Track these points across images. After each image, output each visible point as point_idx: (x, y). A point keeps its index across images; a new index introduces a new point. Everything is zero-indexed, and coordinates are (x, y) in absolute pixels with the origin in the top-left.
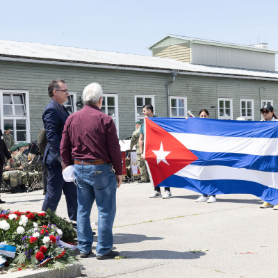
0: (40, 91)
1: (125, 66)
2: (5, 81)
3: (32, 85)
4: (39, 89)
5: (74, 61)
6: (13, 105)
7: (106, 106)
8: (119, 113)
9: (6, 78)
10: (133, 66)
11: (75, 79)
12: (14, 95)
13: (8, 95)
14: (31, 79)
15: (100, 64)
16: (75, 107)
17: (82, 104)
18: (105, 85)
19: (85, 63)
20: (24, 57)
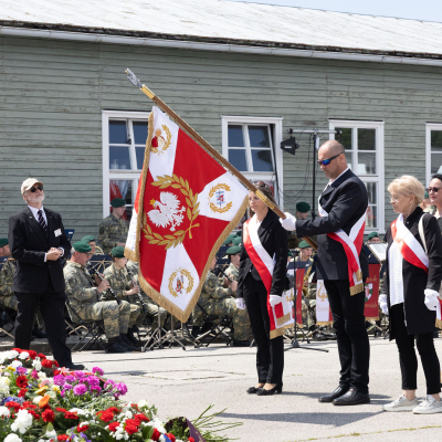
0: (197, 115)
1: (404, 54)
2: (116, 90)
3: (177, 100)
4: (194, 108)
5: (277, 45)
6: (133, 147)
7: (355, 150)
8: (387, 167)
9: (117, 83)
10: (422, 56)
11: (281, 85)
12: (135, 123)
13: (123, 123)
14: (175, 87)
15: (340, 50)
16: (279, 152)
17: (296, 146)
18: (354, 101)
19: (304, 47)
20: (160, 36)
